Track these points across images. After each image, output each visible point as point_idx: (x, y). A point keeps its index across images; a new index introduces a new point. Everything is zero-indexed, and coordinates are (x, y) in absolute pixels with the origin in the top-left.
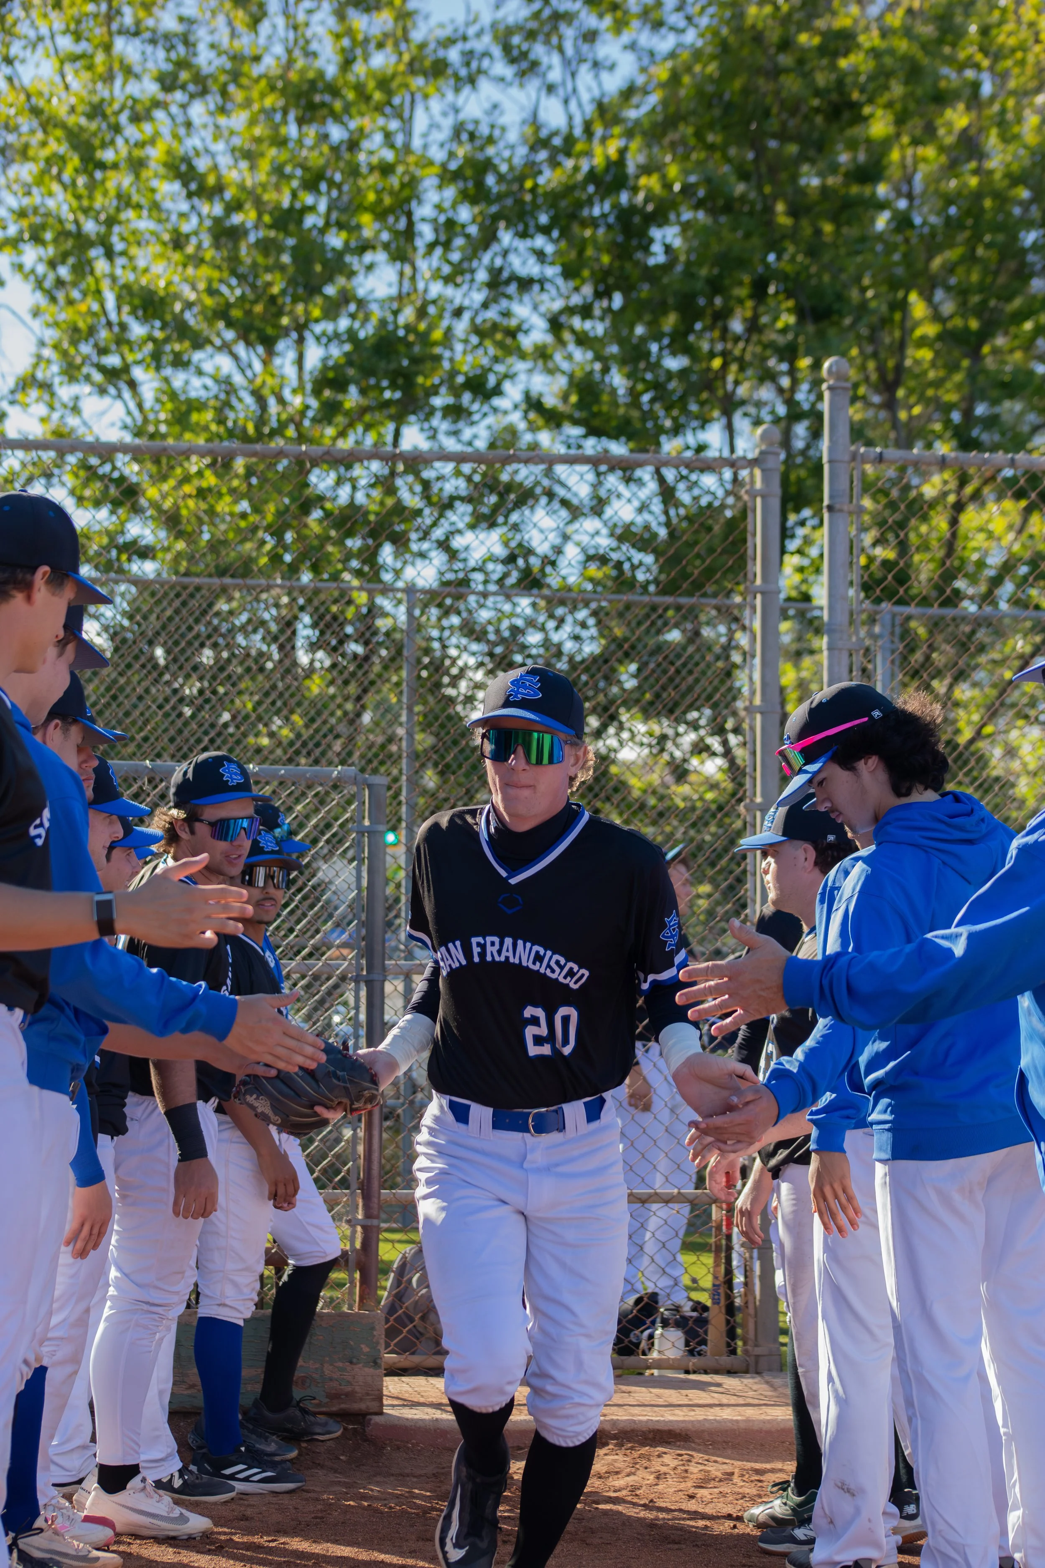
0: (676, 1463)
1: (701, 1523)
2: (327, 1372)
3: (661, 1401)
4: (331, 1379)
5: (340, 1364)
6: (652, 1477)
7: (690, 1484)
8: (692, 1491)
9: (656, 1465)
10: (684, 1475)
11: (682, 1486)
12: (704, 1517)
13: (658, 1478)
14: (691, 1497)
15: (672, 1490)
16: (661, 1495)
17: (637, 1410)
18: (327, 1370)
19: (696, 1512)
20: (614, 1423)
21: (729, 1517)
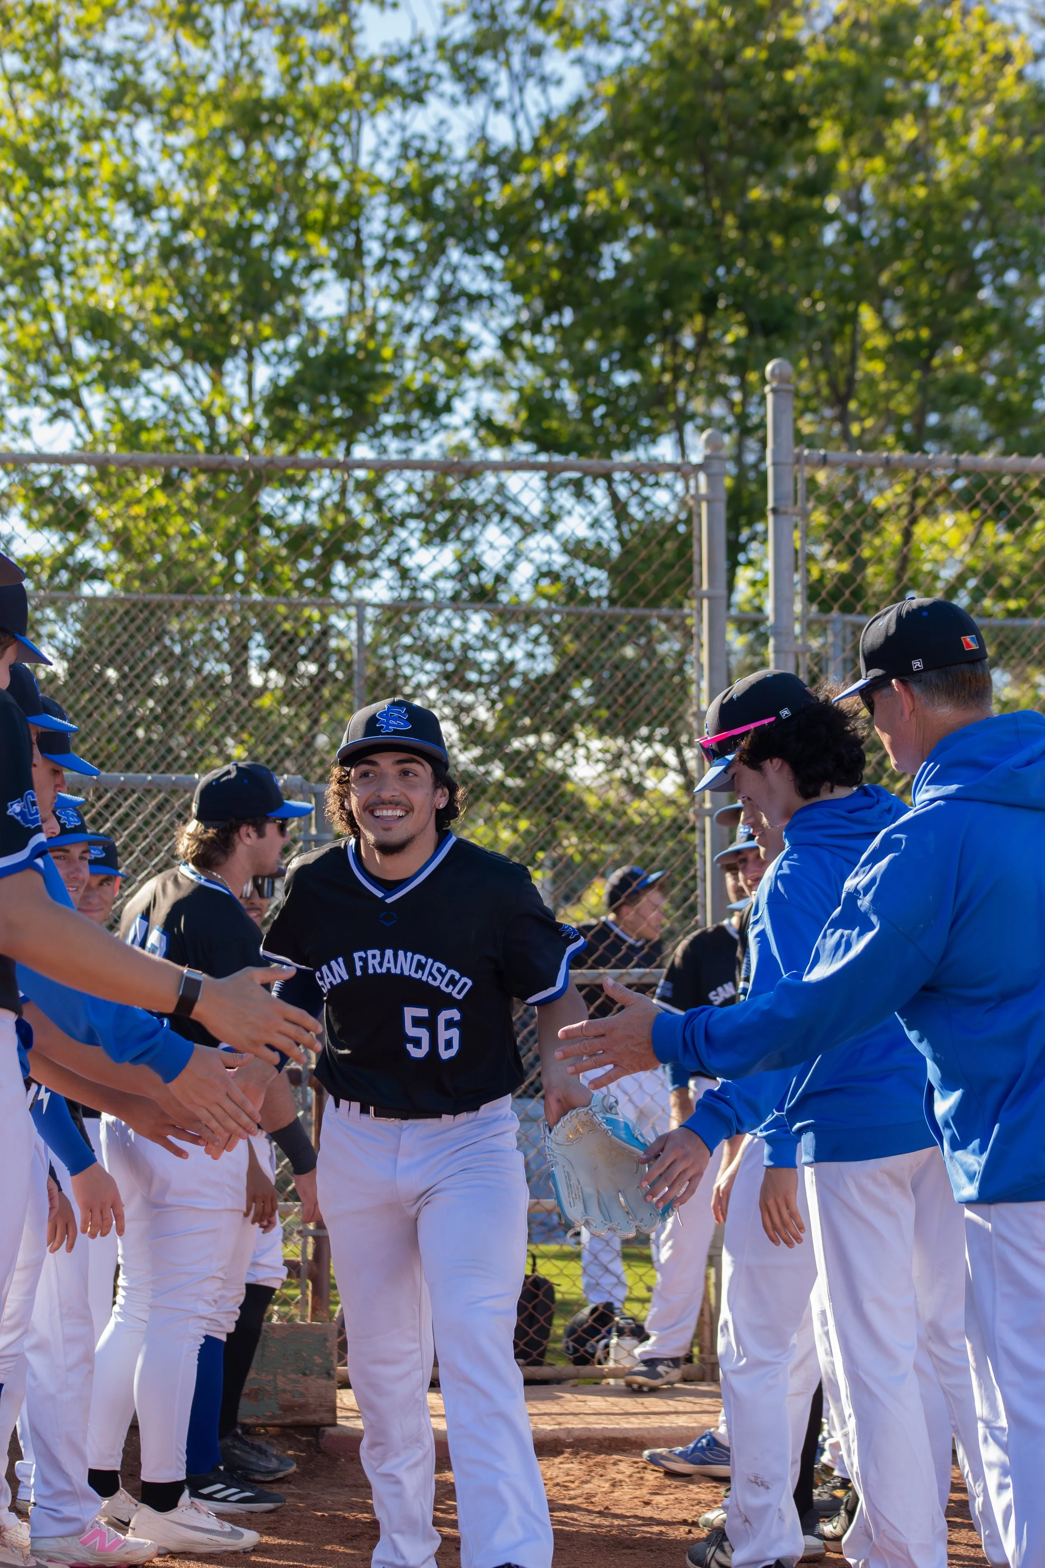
0: (632, 1470)
1: (656, 1529)
2: (280, 1384)
3: (616, 1410)
4: (284, 1391)
5: (293, 1376)
6: (607, 1485)
7: (645, 1491)
8: (647, 1498)
9: (612, 1473)
10: (640, 1483)
11: (638, 1493)
12: (660, 1523)
13: (613, 1485)
14: (647, 1503)
15: (627, 1497)
16: (617, 1502)
17: (592, 1419)
18: (281, 1382)
19: (651, 1518)
20: (569, 1431)
21: (685, 1522)
